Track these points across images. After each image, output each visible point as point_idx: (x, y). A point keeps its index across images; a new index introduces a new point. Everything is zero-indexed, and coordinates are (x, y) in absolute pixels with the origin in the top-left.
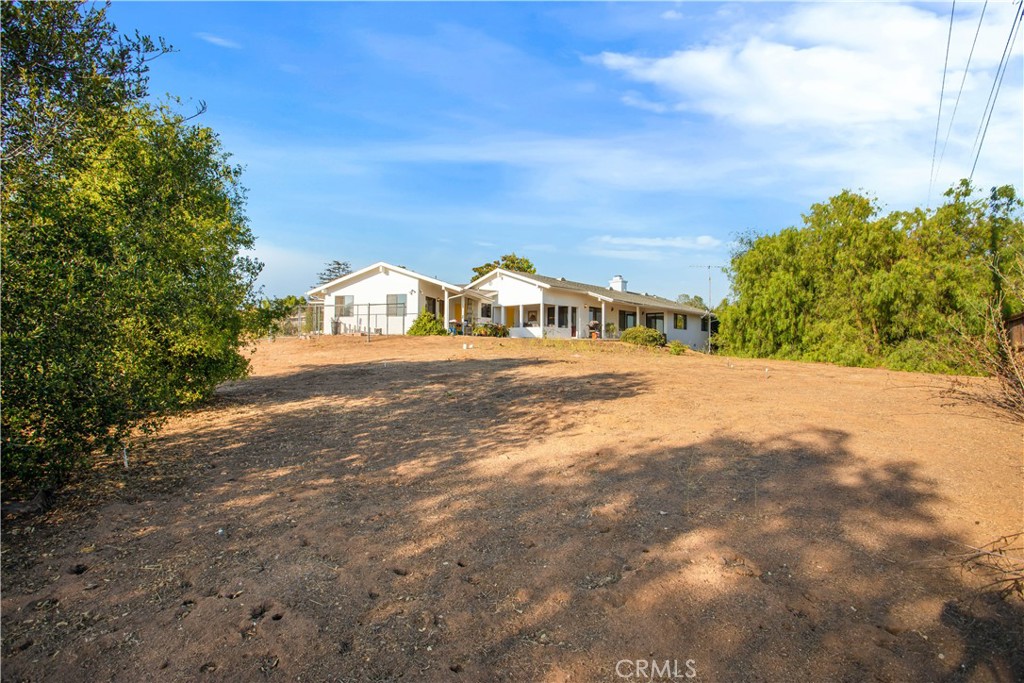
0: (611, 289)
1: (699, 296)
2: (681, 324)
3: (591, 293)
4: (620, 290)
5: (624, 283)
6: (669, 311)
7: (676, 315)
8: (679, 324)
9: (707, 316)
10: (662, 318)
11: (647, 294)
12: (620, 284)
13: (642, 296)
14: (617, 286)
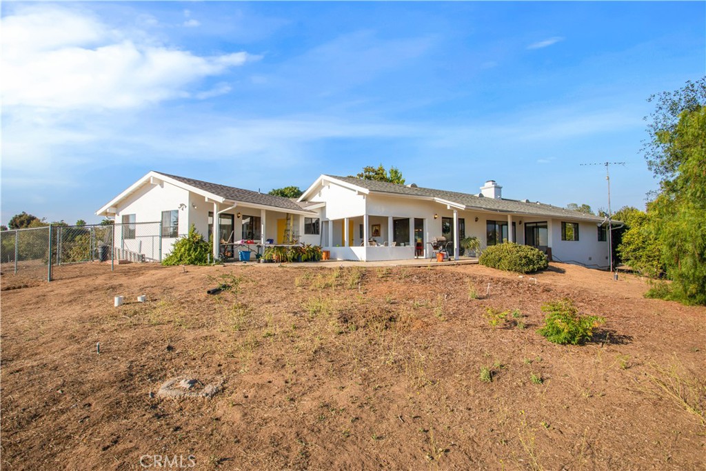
0: (481, 196)
1: (586, 204)
2: (571, 233)
3: (438, 200)
4: (493, 197)
5: (498, 189)
6: (555, 220)
7: (564, 224)
8: (568, 234)
9: (606, 224)
10: (546, 227)
11: (527, 201)
12: (493, 190)
13: (522, 203)
14: (489, 192)
